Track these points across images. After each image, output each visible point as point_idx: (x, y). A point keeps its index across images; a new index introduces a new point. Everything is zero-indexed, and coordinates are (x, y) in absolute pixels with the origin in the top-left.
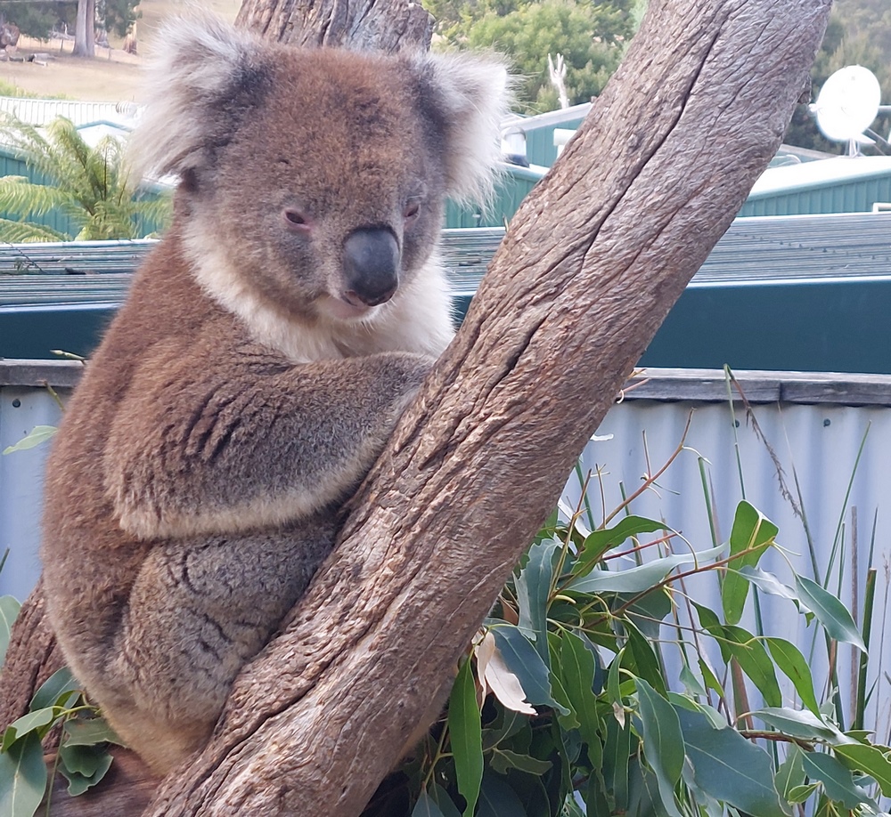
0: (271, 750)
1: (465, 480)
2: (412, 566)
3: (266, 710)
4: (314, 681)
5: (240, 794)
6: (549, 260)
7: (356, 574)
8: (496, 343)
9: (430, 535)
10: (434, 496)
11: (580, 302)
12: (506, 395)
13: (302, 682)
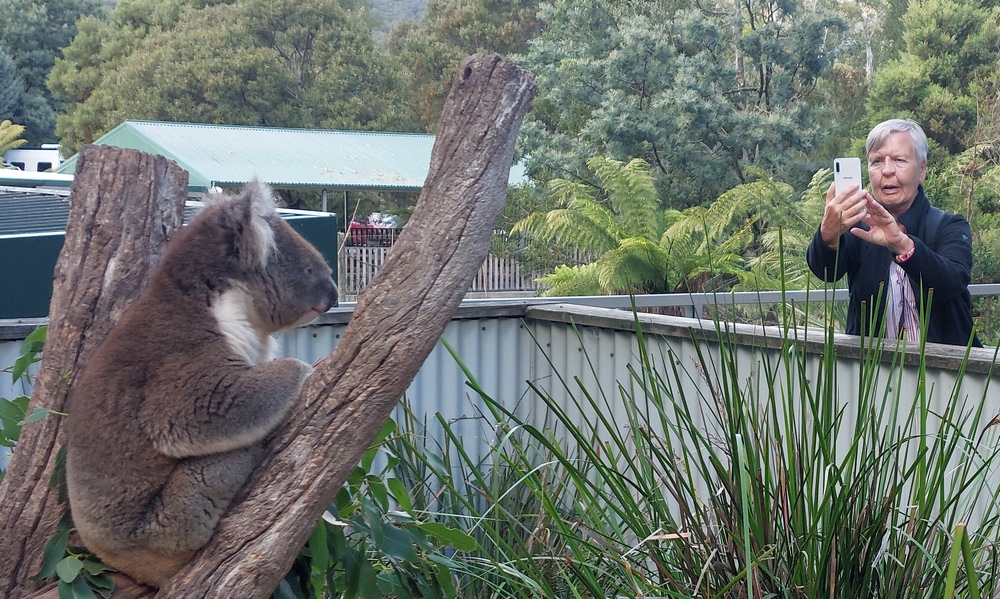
0: (251, 559)
1: (356, 418)
2: (326, 461)
3: (248, 539)
4: (274, 520)
5: (234, 581)
6: (401, 313)
7: (292, 468)
8: (373, 353)
9: (336, 446)
10: (338, 427)
11: (416, 332)
12: (379, 377)
13: (268, 523)
